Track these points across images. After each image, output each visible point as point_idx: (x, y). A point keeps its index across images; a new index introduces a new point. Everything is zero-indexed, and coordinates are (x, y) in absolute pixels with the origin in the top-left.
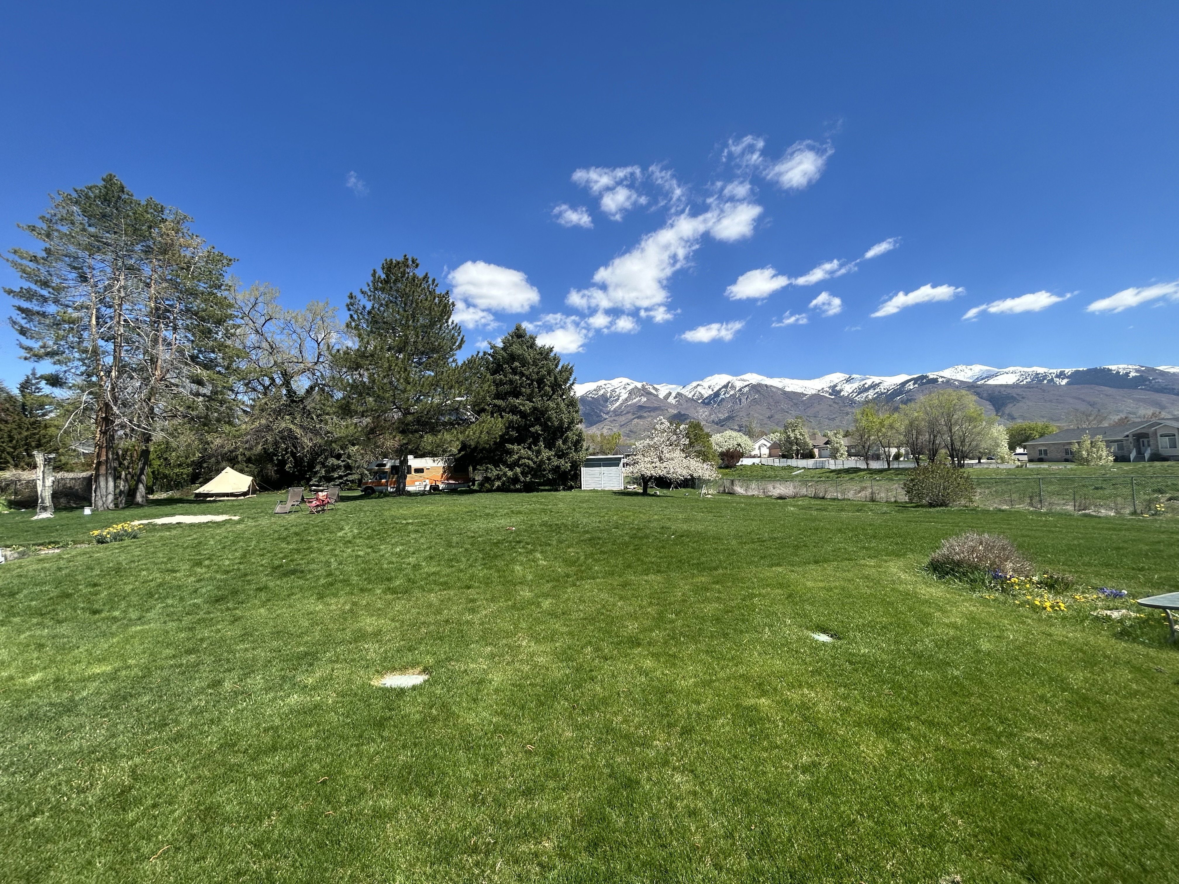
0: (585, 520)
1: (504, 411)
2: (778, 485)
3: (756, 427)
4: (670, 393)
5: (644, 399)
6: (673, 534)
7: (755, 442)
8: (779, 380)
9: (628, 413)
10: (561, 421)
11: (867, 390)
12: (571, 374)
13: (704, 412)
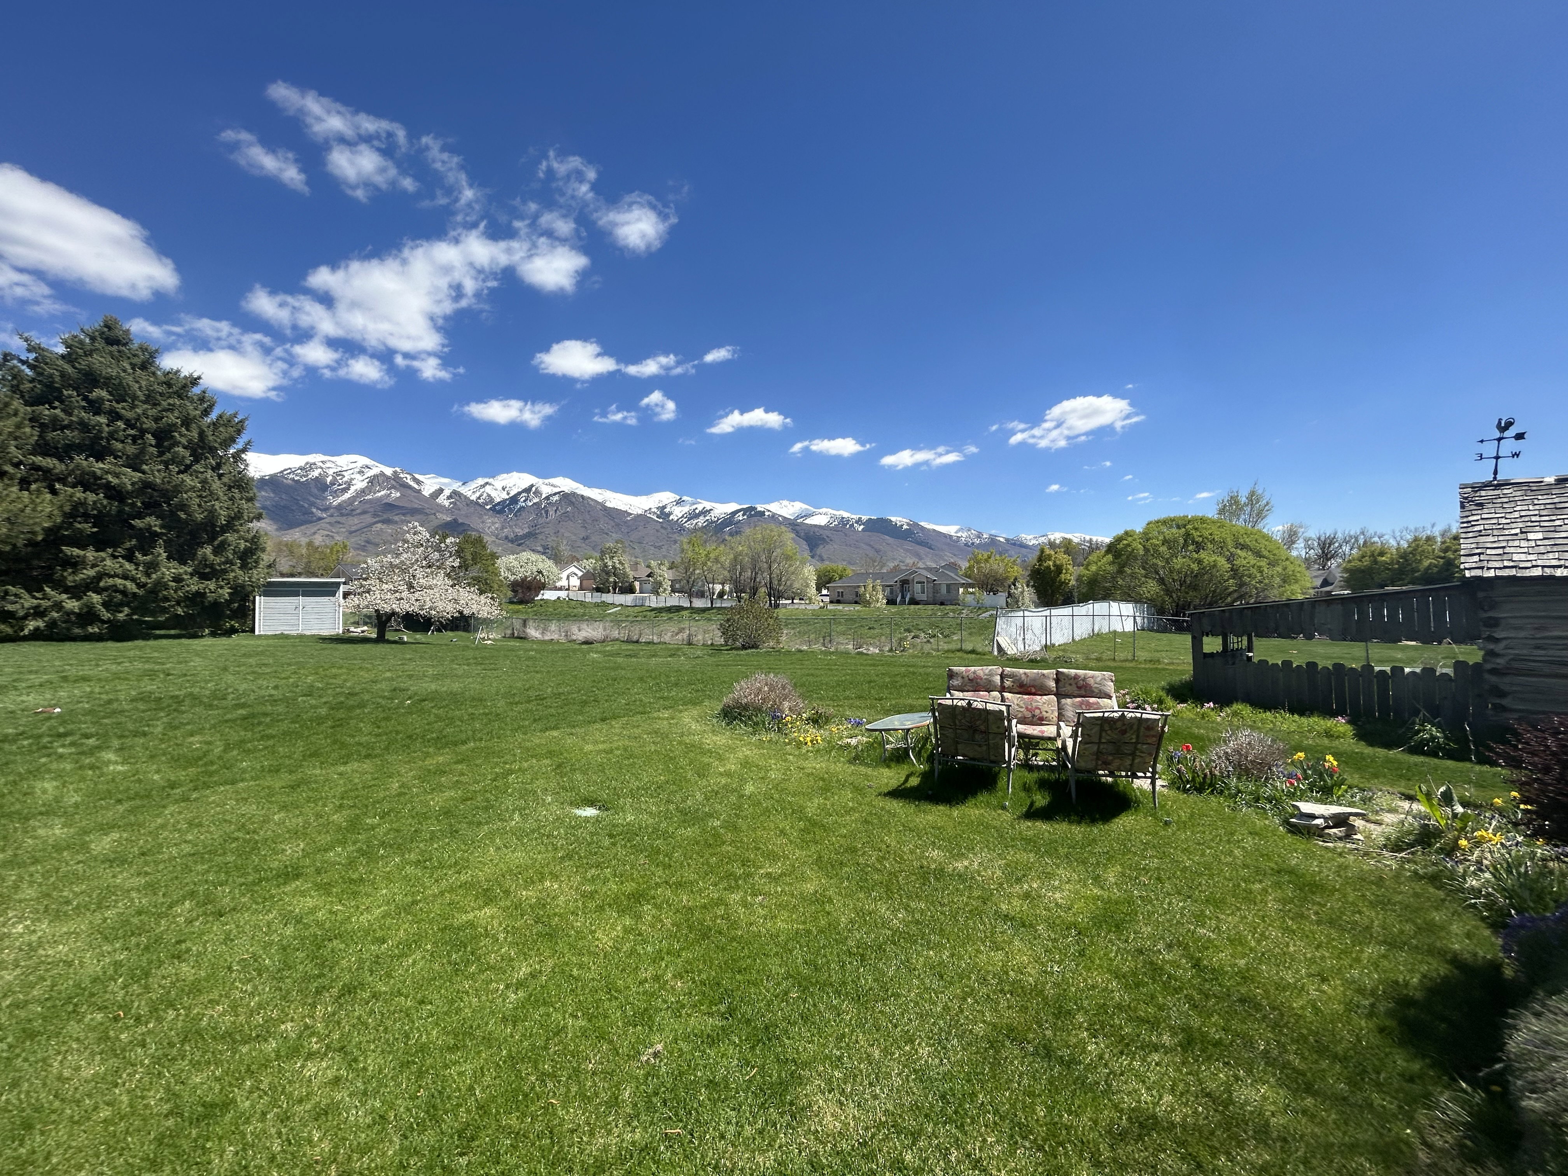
0: (244, 686)
1: (63, 480)
2: (584, 626)
3: (565, 550)
4: (441, 491)
5: (395, 494)
6: (409, 698)
7: (562, 569)
8: (599, 491)
9: (364, 512)
10: (212, 512)
11: (697, 516)
12: (239, 432)
13: (493, 523)
